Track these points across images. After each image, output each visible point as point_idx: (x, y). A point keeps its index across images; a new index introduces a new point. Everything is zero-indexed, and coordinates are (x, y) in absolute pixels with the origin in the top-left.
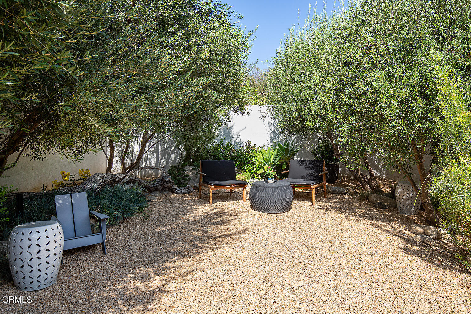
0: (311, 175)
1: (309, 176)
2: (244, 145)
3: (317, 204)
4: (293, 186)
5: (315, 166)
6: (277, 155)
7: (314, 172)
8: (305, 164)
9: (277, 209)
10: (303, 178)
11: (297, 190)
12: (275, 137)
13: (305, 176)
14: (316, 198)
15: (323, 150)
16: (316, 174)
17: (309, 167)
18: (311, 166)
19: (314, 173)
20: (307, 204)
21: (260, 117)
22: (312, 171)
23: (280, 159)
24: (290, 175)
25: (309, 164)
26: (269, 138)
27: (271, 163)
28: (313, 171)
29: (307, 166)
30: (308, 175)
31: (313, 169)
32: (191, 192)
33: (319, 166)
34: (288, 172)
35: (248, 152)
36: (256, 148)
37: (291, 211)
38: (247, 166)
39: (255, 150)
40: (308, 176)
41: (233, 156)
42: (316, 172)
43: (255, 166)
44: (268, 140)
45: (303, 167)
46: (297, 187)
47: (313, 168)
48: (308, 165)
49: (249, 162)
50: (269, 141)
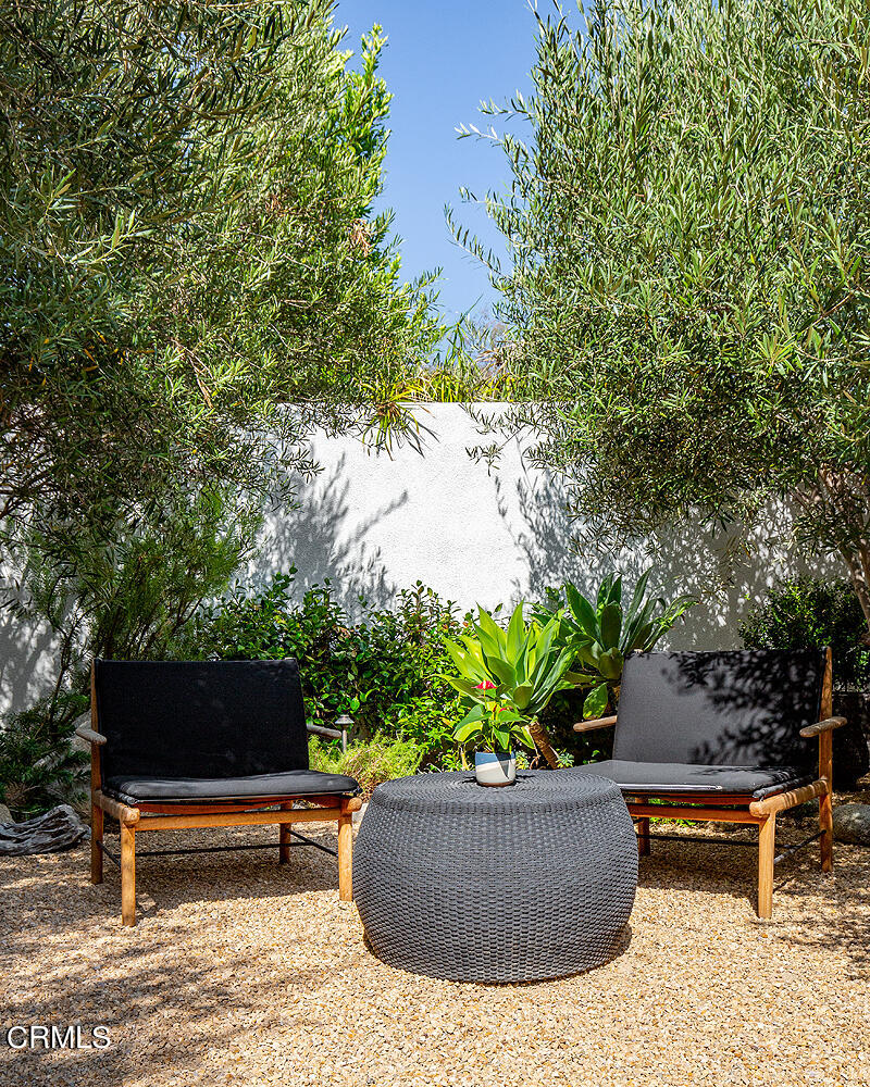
0: (746, 738)
1: (739, 744)
2: (395, 605)
3: (783, 907)
4: (641, 803)
5: (777, 685)
6: (559, 642)
7: (765, 722)
8: (711, 682)
9: (523, 954)
10: (701, 756)
11: (663, 827)
12: (551, 565)
13: (714, 747)
14: (779, 870)
15: (800, 621)
16: (780, 733)
17: (741, 694)
18: (747, 685)
19: (765, 729)
20: (728, 909)
21: (472, 453)
22: (754, 716)
23: (575, 666)
24: (622, 740)
25: (740, 674)
26: (524, 571)
27: (527, 684)
28: (763, 714)
29: (725, 692)
30: (732, 737)
31: (763, 706)
32: (74, 846)
33: (797, 687)
34: (613, 727)
35: (416, 638)
36: (459, 617)
37: (623, 965)
38: (410, 711)
39: (450, 628)
40: (730, 745)
41: (336, 662)
42: (781, 723)
43: (446, 709)
44: (517, 583)
45: (700, 696)
46: (665, 810)
47: (759, 699)
48: (729, 681)
49: (419, 690)
50: (525, 587)
